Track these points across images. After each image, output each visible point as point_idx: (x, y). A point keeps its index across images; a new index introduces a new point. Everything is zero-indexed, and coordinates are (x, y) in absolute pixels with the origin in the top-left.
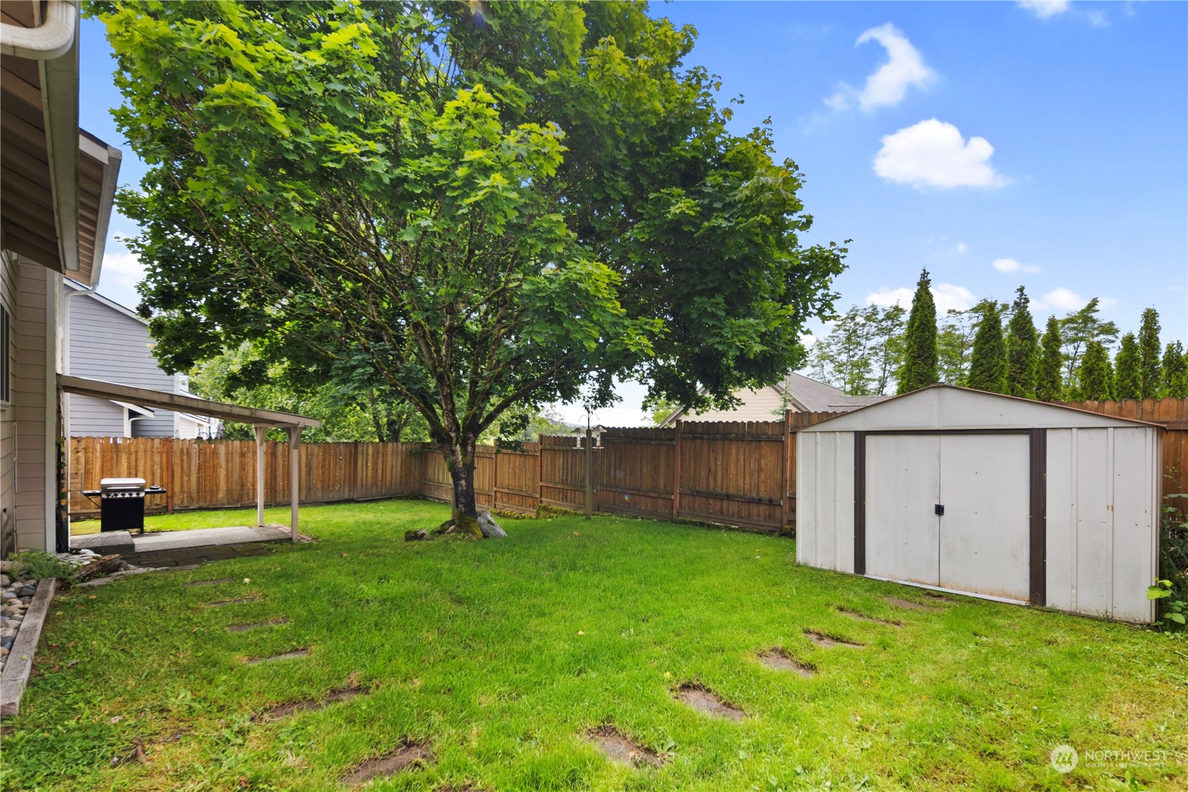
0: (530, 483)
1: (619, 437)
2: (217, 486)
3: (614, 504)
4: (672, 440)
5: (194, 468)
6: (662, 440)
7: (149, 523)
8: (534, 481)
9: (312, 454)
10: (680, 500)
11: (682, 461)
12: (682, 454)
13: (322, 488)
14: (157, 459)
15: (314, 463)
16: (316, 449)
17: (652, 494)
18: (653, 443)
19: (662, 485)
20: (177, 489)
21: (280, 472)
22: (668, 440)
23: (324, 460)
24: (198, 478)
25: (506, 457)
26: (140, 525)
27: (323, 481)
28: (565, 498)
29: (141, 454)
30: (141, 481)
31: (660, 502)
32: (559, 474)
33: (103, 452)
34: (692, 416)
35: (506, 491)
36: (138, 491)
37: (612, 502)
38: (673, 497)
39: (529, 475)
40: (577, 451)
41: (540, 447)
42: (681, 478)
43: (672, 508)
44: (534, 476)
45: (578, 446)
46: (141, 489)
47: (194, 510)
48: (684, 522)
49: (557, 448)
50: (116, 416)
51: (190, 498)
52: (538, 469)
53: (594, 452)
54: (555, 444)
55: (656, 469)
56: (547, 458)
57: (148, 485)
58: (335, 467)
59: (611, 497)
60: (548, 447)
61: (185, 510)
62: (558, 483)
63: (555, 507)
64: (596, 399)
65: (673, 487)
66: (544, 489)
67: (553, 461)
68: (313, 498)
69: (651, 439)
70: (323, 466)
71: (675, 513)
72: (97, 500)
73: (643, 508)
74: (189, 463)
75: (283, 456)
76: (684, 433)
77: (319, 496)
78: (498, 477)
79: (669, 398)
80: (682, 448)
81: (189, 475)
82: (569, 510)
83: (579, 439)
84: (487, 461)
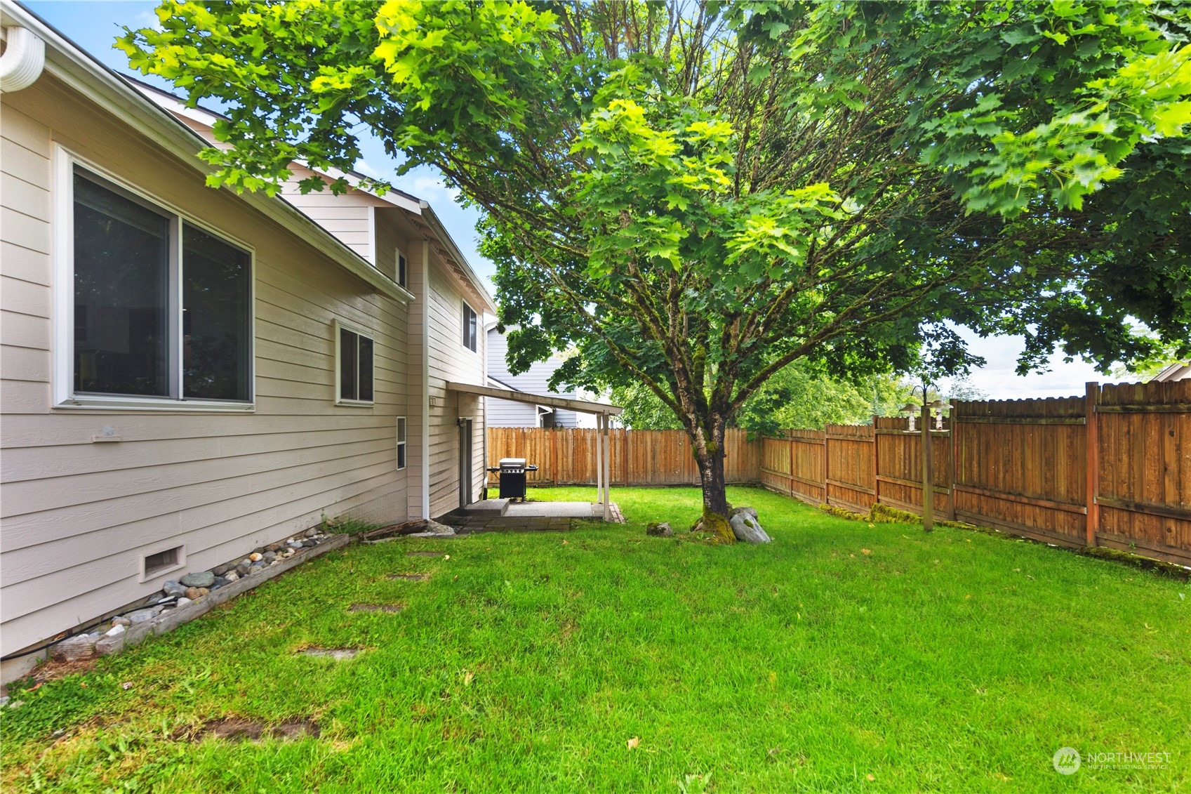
0: (864, 475)
1: (984, 415)
2: (586, 467)
3: (980, 512)
4: (1079, 416)
5: (570, 452)
6: (1060, 417)
7: (530, 493)
8: (869, 474)
9: (656, 441)
10: (1101, 517)
11: (1102, 450)
12: (1101, 439)
13: (665, 471)
14: (547, 444)
15: (658, 448)
16: (659, 436)
17: (1043, 503)
18: (1043, 421)
19: (1062, 489)
20: (560, 468)
21: (630, 456)
22: (1072, 416)
23: (666, 446)
24: (573, 460)
25: (838, 444)
26: (522, 494)
27: (665, 465)
28: (908, 498)
29: (538, 440)
30: (522, 460)
31: (1061, 517)
32: (899, 467)
33: (516, 438)
34: (1118, 374)
35: (838, 484)
36: (520, 468)
37: (975, 510)
38: (1085, 511)
39: (864, 466)
40: (910, 435)
41: (875, 431)
42: (1101, 479)
43: (1085, 529)
44: (869, 467)
45: (912, 428)
46: (523, 466)
47: (570, 485)
48: (1106, 556)
49: (895, 432)
50: (532, 412)
51: (568, 475)
52: (874, 458)
53: (936, 437)
54: (894, 428)
55: (1050, 463)
56: (884, 444)
57: (528, 464)
58: (675, 452)
59: (975, 501)
60: (885, 431)
61: (565, 485)
62: (899, 478)
63: (894, 509)
64: (938, 364)
65: (1085, 494)
66: (882, 485)
67: (892, 449)
68: (657, 481)
69: (1041, 416)
70: (665, 452)
71: (1090, 537)
72: (498, 474)
73: (1029, 523)
74: (567, 448)
75: (633, 442)
76: (1105, 404)
77: (662, 479)
78: (830, 468)
79: (1070, 350)
80: (1100, 428)
81: (567, 458)
82: (912, 514)
83: (912, 419)
84: (818, 448)
